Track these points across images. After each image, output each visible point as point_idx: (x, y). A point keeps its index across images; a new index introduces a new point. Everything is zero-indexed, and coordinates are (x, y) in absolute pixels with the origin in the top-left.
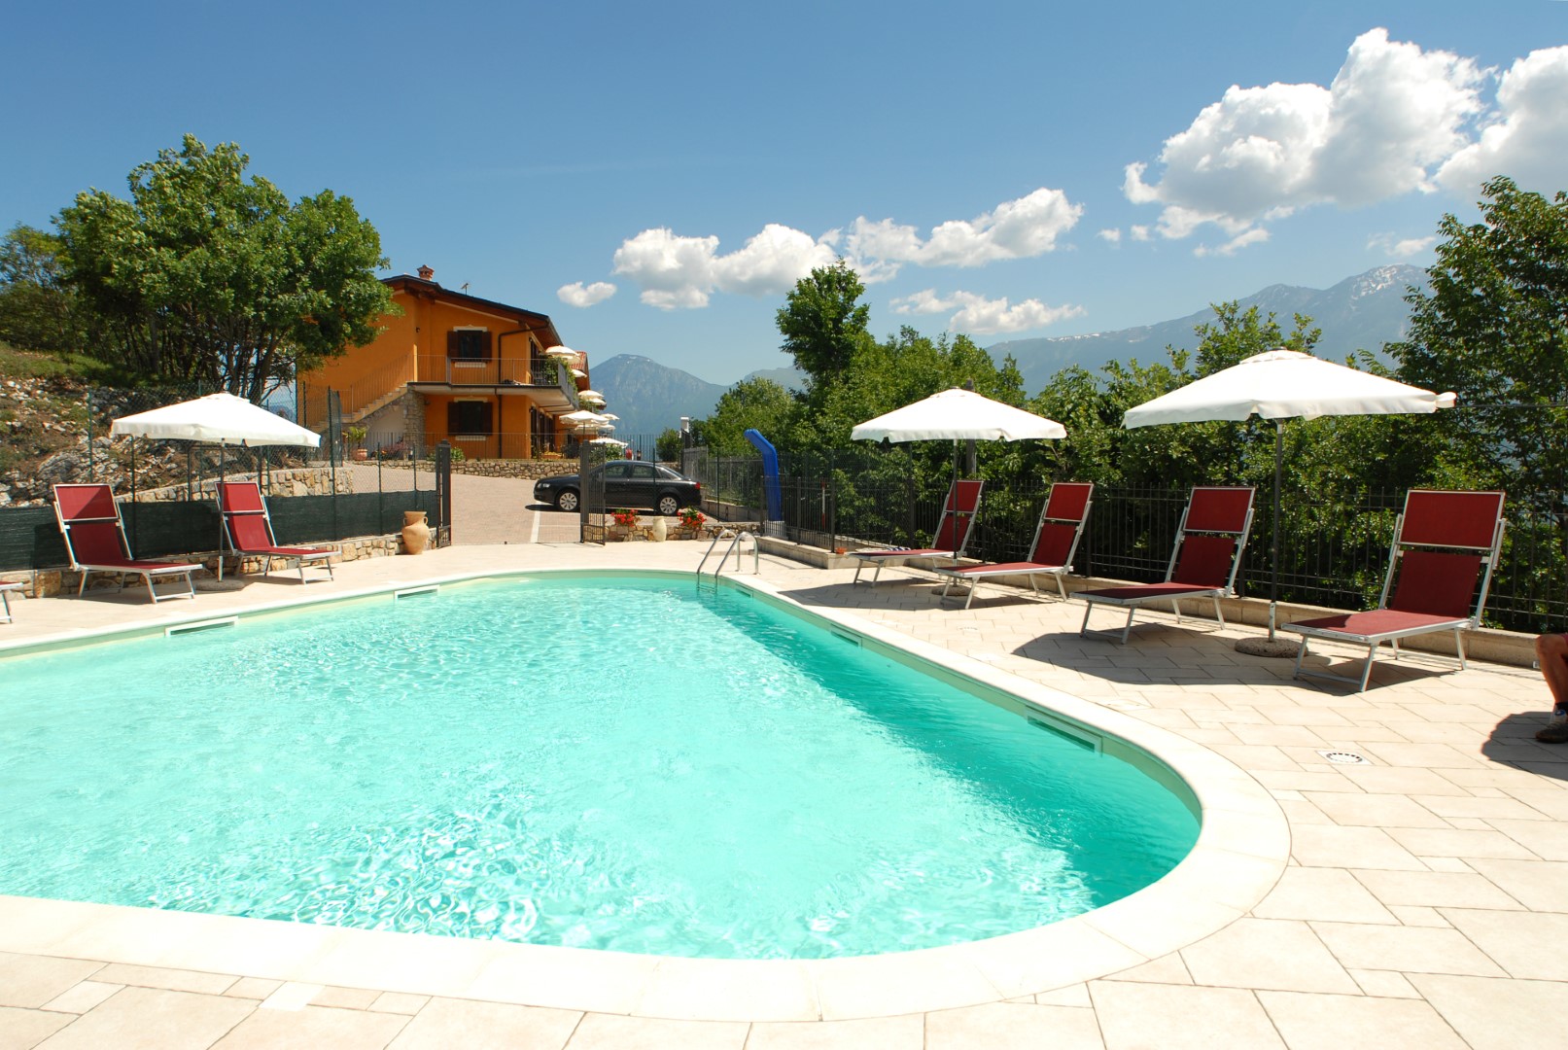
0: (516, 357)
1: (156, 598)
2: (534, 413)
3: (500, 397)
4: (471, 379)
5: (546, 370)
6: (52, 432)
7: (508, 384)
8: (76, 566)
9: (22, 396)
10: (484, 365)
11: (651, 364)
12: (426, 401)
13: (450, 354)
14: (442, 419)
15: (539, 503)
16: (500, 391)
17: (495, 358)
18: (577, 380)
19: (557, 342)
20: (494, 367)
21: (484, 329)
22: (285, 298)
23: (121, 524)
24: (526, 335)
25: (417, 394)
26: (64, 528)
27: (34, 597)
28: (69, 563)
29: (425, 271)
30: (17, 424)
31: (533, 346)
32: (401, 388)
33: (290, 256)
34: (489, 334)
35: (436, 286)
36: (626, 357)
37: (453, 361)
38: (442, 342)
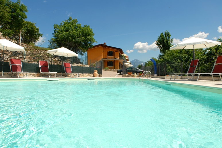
0: (117, 55)
1: (50, 77)
2: (120, 63)
3: (115, 61)
4: (111, 58)
5: (121, 57)
6: (45, 57)
7: (116, 59)
8: (41, 72)
9: (43, 52)
10: (112, 56)
11: (139, 61)
12: (104, 61)
13: (108, 55)
14: (106, 64)
15: (118, 74)
16: (115, 60)
17: (114, 55)
18: (127, 59)
19: (123, 53)
20: (114, 56)
21: (113, 51)
22: (78, 39)
23: (48, 67)
24: (119, 52)
25: (103, 60)
26: (40, 67)
27: (36, 77)
28: (40, 72)
29: (104, 43)
30: (41, 56)
31: (120, 54)
32: (101, 59)
33: (79, 33)
34: (113, 52)
35: (106, 45)
36: (136, 60)
37: (108, 56)
38: (107, 53)
